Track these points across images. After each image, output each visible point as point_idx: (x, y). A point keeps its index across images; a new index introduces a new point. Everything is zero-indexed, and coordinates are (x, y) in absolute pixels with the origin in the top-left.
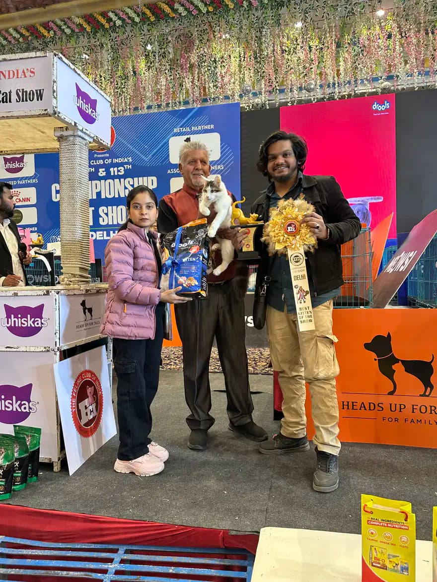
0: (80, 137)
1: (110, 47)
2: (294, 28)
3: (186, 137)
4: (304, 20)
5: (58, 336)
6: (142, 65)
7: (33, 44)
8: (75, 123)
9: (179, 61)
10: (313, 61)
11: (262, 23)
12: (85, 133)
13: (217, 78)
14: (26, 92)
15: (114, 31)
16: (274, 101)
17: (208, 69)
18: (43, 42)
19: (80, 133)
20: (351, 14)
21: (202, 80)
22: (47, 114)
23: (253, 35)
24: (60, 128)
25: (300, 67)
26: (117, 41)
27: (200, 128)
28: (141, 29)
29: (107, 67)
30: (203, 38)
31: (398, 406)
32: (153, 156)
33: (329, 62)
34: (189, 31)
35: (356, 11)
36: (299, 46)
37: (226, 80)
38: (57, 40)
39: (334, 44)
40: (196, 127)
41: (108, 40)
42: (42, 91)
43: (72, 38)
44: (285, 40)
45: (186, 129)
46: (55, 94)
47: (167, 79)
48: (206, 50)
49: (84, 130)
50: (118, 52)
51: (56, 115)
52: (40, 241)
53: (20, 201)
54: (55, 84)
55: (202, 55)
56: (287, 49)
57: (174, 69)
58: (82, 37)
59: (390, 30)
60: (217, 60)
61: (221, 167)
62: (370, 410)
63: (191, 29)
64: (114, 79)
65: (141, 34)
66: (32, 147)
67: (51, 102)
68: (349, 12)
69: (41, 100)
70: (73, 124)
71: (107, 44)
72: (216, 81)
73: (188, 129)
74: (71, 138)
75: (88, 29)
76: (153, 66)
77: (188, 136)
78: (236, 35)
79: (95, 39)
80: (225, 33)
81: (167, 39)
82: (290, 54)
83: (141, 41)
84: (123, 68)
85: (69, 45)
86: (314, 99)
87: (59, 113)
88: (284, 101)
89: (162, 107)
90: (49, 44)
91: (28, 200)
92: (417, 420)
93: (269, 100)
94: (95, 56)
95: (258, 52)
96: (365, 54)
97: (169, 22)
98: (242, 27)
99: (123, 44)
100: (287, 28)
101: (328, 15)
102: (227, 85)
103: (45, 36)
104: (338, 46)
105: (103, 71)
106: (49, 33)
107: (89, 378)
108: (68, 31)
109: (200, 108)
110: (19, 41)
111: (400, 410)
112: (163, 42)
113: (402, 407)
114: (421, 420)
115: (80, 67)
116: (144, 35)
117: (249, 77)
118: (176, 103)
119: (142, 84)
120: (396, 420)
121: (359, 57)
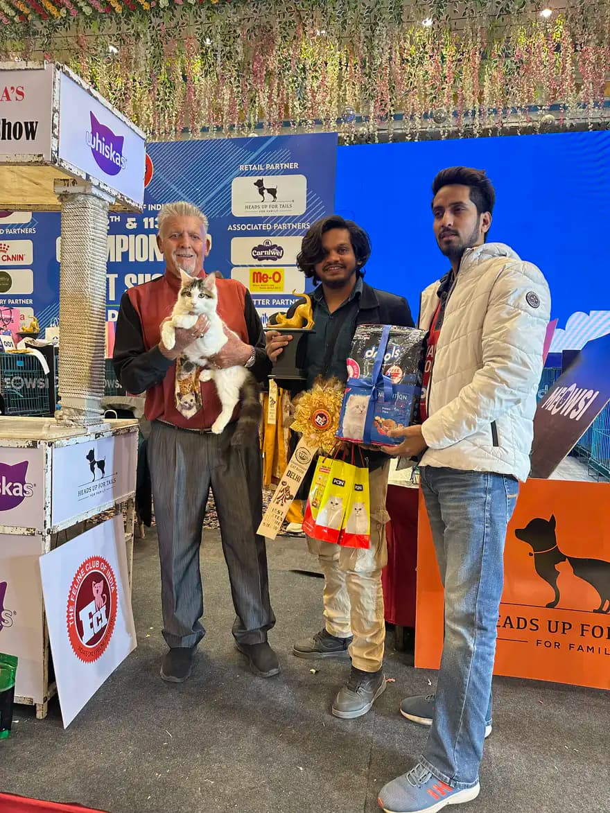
0: (95, 196)
1: (149, 38)
2: (422, 28)
3: (256, 179)
4: (437, 17)
5: (48, 513)
6: (197, 67)
7: (35, 26)
8: (88, 176)
9: (251, 66)
10: (445, 77)
11: (376, 17)
12: (103, 190)
13: (306, 94)
14: (9, 124)
15: (157, 15)
16: (386, 132)
17: (293, 80)
18: (49, 24)
19: (95, 191)
20: (505, 12)
21: (282, 94)
22: (41, 162)
23: (362, 35)
24: (64, 180)
25: (427, 86)
26: (160, 30)
27: (277, 166)
28: (196, 14)
29: (143, 69)
30: (287, 34)
31: (560, 625)
32: (207, 203)
33: (468, 82)
34: (268, 22)
35: (512, 8)
36: (428, 55)
37: (319, 98)
38: (71, 22)
39: (478, 55)
40: (272, 165)
41: (147, 27)
42: (35, 124)
43: (92, 21)
44: (407, 45)
45: (257, 166)
46: (56, 131)
47: (232, 91)
48: (291, 53)
49: (102, 186)
50: (162, 47)
51: (56, 164)
52: (34, 328)
53: (8, 258)
54: (56, 114)
55: (286, 59)
56: (410, 59)
57: (244, 77)
58: (108, 20)
59: (559, 39)
60: (308, 67)
61: (306, 226)
62: (518, 628)
63: (271, 18)
64: (154, 87)
65: (197, 21)
66: (20, 202)
67: (49, 142)
68: (501, 10)
69: (33, 138)
70: (84, 177)
71: (145, 34)
72: (304, 98)
73: (260, 167)
74: (81, 198)
75: (118, 9)
76: (213, 71)
77: (260, 178)
78: (337, 32)
79: (128, 24)
80: (321, 29)
81: (235, 31)
82: (413, 66)
83: (197, 32)
84: (168, 70)
85: (88, 31)
86: (444, 132)
87: (62, 161)
88: (400, 131)
89: (223, 132)
90: (58, 28)
91: (21, 258)
92: (588, 647)
93: (378, 130)
94: (126, 50)
95: (367, 60)
96: (522, 72)
97: (239, 7)
98: (345, 22)
99: (170, 36)
100: (411, 27)
101: (473, 12)
102: (319, 104)
103: (52, 16)
104: (484, 57)
105: (137, 73)
106: (59, 11)
107: (97, 569)
108: (87, 10)
109: (279, 137)
110: (14, 22)
111: (564, 631)
112: (229, 35)
113: (567, 626)
114: (593, 648)
115: (105, 67)
116: (201, 23)
117: (352, 94)
118: (243, 125)
119: (195, 96)
120: (557, 645)
121: (513, 77)
